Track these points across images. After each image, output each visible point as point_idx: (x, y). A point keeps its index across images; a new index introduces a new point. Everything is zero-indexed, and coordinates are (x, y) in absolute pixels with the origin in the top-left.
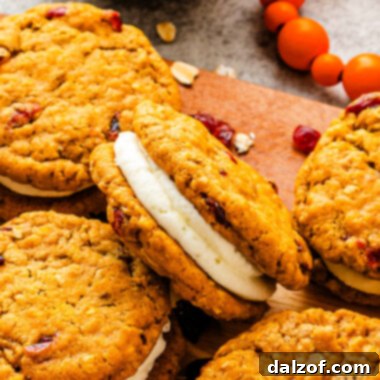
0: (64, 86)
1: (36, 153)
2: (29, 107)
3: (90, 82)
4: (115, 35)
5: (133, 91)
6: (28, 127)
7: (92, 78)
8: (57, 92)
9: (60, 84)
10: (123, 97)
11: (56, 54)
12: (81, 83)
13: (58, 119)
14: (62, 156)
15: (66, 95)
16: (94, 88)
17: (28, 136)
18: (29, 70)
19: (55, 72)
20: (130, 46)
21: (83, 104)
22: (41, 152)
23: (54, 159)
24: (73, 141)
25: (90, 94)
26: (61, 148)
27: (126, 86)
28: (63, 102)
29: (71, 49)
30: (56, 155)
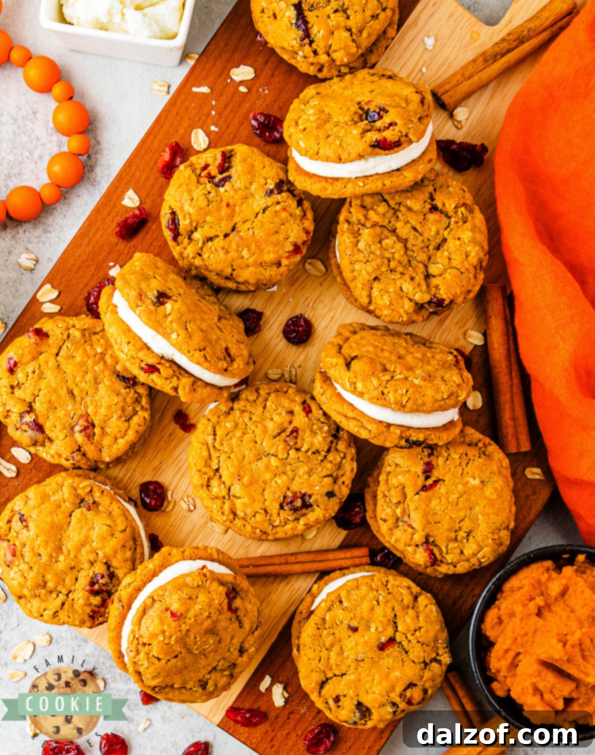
0: (76, 392)
1: (119, 435)
2: (82, 422)
3: (83, 377)
4: (51, 341)
5: (103, 354)
6: (97, 430)
7: (81, 373)
8: (78, 399)
9: (73, 394)
10: (105, 362)
11: (49, 385)
12: (81, 382)
13: (102, 411)
14: (128, 420)
15: (84, 395)
16: (89, 377)
17: (104, 433)
18: (52, 407)
19: (63, 392)
20: (65, 337)
21: (97, 389)
22: (120, 431)
23: (129, 427)
24: (123, 410)
25: (92, 381)
26: (123, 419)
27: (98, 356)
28: (88, 399)
29: (49, 374)
30: (127, 424)
